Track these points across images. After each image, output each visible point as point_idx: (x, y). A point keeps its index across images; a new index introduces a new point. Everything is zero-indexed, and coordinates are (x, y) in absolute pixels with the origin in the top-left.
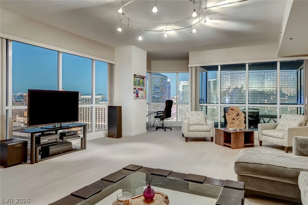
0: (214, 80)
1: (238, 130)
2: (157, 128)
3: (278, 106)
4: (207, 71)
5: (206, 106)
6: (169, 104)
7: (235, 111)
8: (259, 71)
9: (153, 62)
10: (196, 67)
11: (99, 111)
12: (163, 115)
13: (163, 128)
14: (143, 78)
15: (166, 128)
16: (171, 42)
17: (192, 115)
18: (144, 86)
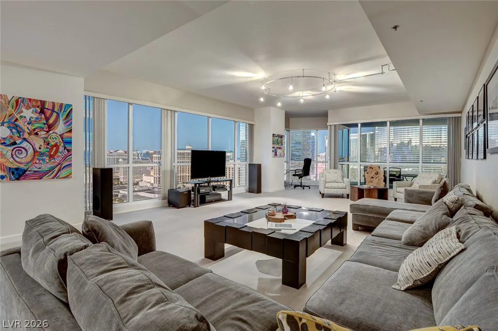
0: (371, 133)
1: (372, 187)
2: (295, 186)
3: (420, 164)
4: (349, 128)
5: (348, 165)
6: (308, 163)
7: (374, 169)
8: (410, 127)
9: (291, 120)
10: (335, 125)
11: (229, 170)
12: (301, 173)
13: (301, 187)
14: (282, 137)
15: (304, 186)
16: (309, 104)
17: (329, 173)
18: (282, 145)
